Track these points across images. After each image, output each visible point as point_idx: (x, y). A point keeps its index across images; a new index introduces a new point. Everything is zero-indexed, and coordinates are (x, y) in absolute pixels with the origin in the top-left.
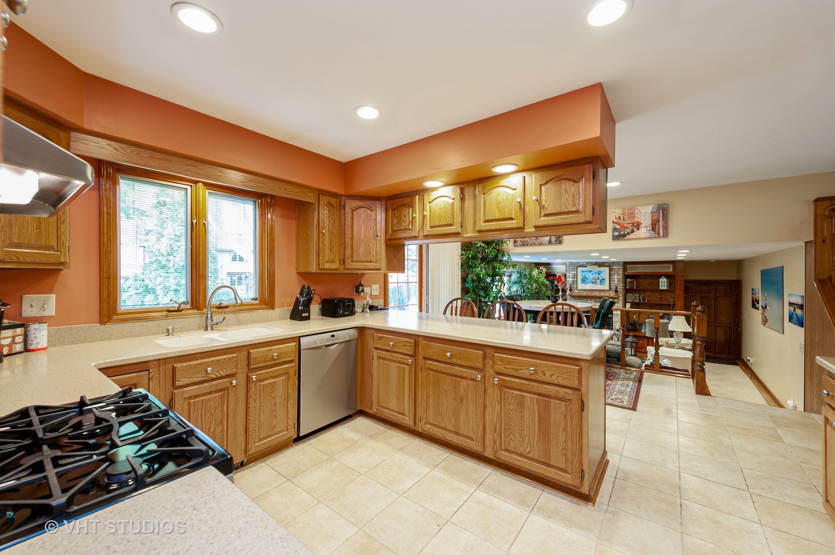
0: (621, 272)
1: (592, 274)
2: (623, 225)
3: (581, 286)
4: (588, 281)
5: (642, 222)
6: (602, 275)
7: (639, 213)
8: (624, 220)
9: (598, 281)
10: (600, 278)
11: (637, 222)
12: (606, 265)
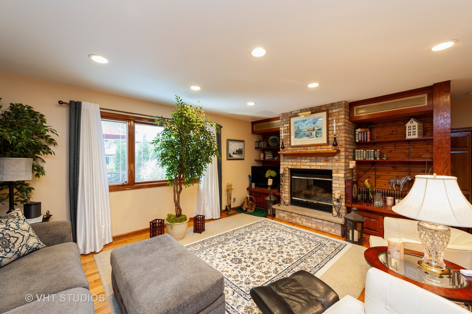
0: (343, 116)
1: (307, 124)
3: (295, 141)
4: (302, 133)
6: (318, 123)
9: (314, 133)
10: (316, 129)
12: (323, 109)
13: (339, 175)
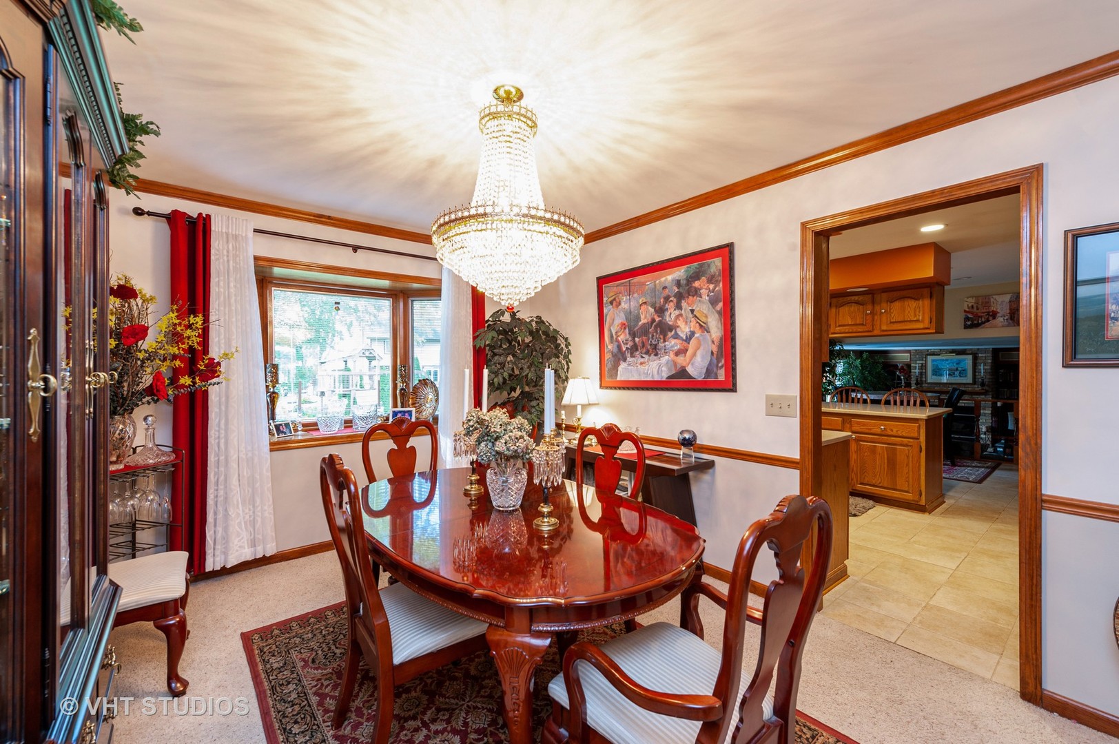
0: (989, 361)
1: (948, 364)
2: (977, 314)
3: (932, 379)
4: (942, 372)
5: (998, 310)
6: (962, 365)
7: (995, 302)
8: (978, 309)
9: (957, 373)
10: (960, 369)
11: (993, 311)
12: (968, 352)
13: (986, 412)
